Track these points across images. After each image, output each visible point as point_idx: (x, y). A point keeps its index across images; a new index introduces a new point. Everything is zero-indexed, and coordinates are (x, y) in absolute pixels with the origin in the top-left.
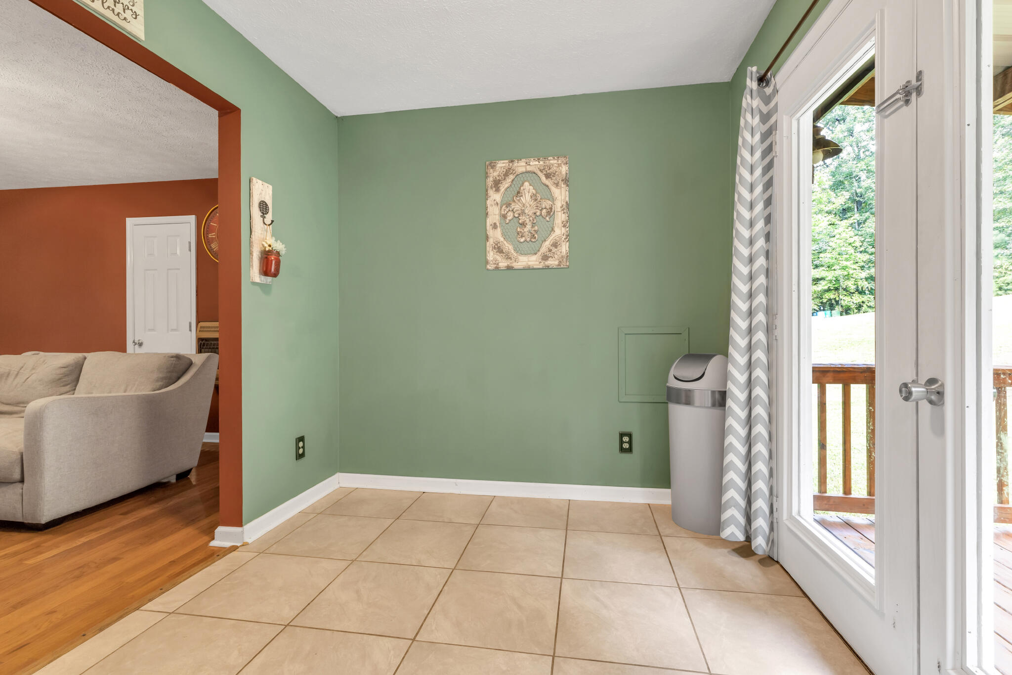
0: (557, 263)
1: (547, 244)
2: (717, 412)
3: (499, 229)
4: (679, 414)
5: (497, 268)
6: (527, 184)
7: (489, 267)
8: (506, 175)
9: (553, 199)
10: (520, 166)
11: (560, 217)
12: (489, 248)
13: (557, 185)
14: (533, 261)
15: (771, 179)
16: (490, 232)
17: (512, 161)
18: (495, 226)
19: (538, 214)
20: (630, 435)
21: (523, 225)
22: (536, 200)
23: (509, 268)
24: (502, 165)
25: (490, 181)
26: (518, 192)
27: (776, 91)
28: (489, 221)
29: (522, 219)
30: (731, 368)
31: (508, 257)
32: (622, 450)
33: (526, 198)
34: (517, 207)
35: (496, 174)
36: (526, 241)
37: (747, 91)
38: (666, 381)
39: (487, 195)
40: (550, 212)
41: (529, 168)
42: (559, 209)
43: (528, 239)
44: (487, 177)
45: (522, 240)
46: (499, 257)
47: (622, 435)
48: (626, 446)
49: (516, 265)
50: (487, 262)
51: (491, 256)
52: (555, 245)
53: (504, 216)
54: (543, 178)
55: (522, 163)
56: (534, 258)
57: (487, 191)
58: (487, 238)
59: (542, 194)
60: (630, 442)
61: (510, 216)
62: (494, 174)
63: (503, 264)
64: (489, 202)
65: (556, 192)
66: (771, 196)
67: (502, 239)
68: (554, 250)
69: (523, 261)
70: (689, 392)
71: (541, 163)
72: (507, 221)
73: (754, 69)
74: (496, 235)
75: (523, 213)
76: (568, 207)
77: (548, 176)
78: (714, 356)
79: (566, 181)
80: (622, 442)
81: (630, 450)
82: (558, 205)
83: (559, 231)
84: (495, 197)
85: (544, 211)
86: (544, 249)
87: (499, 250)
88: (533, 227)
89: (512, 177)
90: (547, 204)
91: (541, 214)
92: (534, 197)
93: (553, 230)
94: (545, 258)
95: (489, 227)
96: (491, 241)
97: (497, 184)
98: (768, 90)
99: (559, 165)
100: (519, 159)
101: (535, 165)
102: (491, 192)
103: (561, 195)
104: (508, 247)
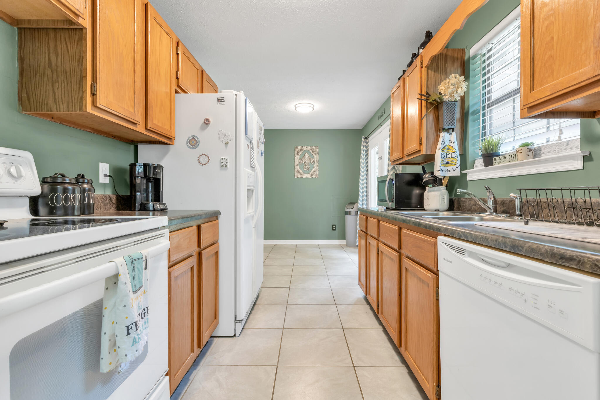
0: (315, 176)
1: (312, 171)
2: (356, 216)
3: (298, 166)
4: (348, 217)
5: (298, 178)
6: (307, 153)
7: (295, 177)
8: (301, 150)
9: (314, 158)
10: (305, 148)
11: (316, 163)
12: (295, 172)
13: (315, 154)
14: (308, 176)
15: (368, 161)
16: (296, 167)
17: (302, 147)
18: (297, 165)
19: (310, 162)
20: (335, 225)
21: (306, 165)
22: (309, 158)
23: (301, 178)
24: (299, 148)
25: (296, 152)
26: (304, 156)
27: (368, 142)
28: (296, 164)
29: (305, 163)
30: (359, 205)
31: (301, 174)
32: (333, 229)
33: (306, 158)
34: (304, 160)
35: (298, 150)
36: (306, 170)
37: (362, 141)
38: (345, 209)
39: (295, 156)
40: (313, 162)
41: (307, 149)
42: (316, 161)
43: (307, 170)
44: (295, 151)
45: (305, 170)
46: (298, 174)
47: (333, 225)
48: (334, 228)
49: (303, 177)
50: (295, 176)
51: (296, 174)
52: (315, 171)
53: (300, 163)
54: (311, 152)
55: (305, 147)
56: (309, 175)
57: (295, 155)
58: (295, 169)
59: (311, 157)
60: (335, 227)
61: (302, 162)
62: (297, 150)
63: (299, 176)
64: (295, 158)
65: (315, 156)
66: (368, 165)
67: (299, 169)
68: (314, 173)
69: (306, 176)
70: (350, 212)
71: (311, 148)
72: (301, 164)
73: (364, 136)
74: (297, 168)
75: (306, 162)
76: (318, 161)
77: (313, 152)
78: (356, 203)
79: (318, 153)
80: (333, 227)
81: (335, 230)
82: (315, 160)
83: (316, 168)
84: (297, 157)
85: (312, 162)
86: (311, 173)
87: (299, 172)
88: (308, 166)
89: (302, 151)
90: (312, 160)
91: (311, 163)
92: (309, 157)
93: (314, 167)
94: (312, 175)
95: (295, 165)
96: (296, 170)
97: (298, 153)
98: (367, 141)
99: (316, 149)
100: (305, 146)
101: (309, 148)
102: (296, 155)
103: (316, 157)
104: (301, 171)
